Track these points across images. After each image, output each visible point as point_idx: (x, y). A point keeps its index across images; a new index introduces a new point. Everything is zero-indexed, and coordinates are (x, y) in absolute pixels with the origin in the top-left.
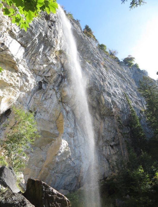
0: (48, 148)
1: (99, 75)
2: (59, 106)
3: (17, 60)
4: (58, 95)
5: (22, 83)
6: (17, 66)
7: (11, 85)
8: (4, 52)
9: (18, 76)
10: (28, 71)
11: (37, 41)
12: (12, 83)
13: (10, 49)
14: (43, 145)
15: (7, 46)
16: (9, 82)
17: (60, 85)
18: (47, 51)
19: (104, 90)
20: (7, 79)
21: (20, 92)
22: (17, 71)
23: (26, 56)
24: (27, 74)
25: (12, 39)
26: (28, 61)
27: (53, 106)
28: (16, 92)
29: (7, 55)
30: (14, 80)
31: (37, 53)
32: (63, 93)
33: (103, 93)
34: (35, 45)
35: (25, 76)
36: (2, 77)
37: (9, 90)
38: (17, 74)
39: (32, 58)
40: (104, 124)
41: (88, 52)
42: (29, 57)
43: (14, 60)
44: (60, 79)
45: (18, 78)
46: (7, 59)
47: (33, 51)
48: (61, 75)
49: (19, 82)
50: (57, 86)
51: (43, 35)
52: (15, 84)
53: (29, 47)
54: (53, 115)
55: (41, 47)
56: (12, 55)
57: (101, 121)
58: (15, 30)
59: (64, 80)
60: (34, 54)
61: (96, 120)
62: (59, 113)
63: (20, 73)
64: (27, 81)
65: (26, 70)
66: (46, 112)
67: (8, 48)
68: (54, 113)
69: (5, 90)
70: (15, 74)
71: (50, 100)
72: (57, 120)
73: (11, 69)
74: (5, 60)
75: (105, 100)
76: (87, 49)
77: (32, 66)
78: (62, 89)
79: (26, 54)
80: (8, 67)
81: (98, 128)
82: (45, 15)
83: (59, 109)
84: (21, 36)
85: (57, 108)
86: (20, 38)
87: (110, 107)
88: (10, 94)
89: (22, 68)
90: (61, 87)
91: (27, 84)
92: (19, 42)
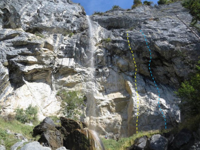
0: (127, 109)
2: (121, 76)
3: (72, 67)
4: (116, 69)
5: (83, 77)
6: (75, 70)
8: (62, 68)
9: (79, 75)
10: (84, 68)
11: (77, 49)
12: (77, 81)
13: (63, 64)
14: (122, 109)
15: (61, 64)
16: (75, 81)
17: (112, 62)
18: (87, 49)
19: (155, 40)
20: (73, 80)
21: (86, 83)
22: (76, 73)
23: (77, 61)
24: (84, 70)
25: (61, 59)
26: (80, 63)
27: (115, 79)
28: (83, 84)
29: (64, 68)
31: (82, 55)
32: (119, 66)
33: (155, 43)
34: (77, 52)
35: (84, 72)
36: (69, 81)
37: (78, 85)
38: (77, 74)
39: (81, 59)
40: (176, 66)
41: (131, 22)
42: (79, 60)
43: (70, 68)
44: (109, 58)
45: (80, 76)
46: (66, 70)
47: (78, 55)
48: (109, 55)
49: (82, 78)
50: (110, 64)
51: (79, 43)
52: (79, 80)
53: (75, 55)
54: (120, 84)
55: (82, 50)
56: (66, 66)
57: (172, 65)
58: (60, 54)
59: (114, 57)
60: (81, 56)
61: (167, 67)
62: (124, 81)
63: (79, 72)
64: (86, 74)
65: (82, 69)
66: (113, 86)
67: (62, 65)
68: (119, 83)
69: (75, 87)
71: (111, 77)
72: (125, 86)
73: (73, 74)
74: (66, 72)
75: (160, 47)
76: (129, 20)
77: (84, 64)
78: (117, 63)
79: (76, 60)
80: (70, 74)
81: (174, 73)
82: (79, 30)
83: (122, 78)
84: (66, 54)
85: (120, 79)
86: (66, 55)
87: (169, 49)
88: (80, 87)
89: (78, 69)
90: (114, 62)
91: (87, 76)
92: (67, 57)
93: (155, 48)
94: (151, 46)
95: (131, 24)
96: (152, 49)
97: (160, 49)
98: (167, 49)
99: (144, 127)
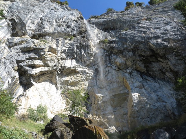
0: (127, 104)
1: (138, 32)
2: (119, 74)
3: (74, 67)
4: (114, 67)
5: (85, 76)
6: (77, 70)
7: (79, 81)
8: (65, 69)
9: (80, 74)
10: (85, 68)
11: (78, 51)
12: (79, 80)
13: (66, 66)
14: (122, 104)
15: (64, 65)
16: (77, 81)
17: (110, 61)
18: (87, 50)
19: (149, 38)
20: (76, 80)
21: (87, 82)
22: (78, 73)
23: (78, 62)
24: (85, 70)
25: (64, 61)
26: (81, 63)
27: (114, 76)
28: (85, 83)
29: (67, 69)
30: (80, 78)
31: (82, 56)
32: (117, 64)
33: (149, 41)
34: (78, 54)
35: (84, 72)
36: (72, 80)
37: (80, 84)
38: (79, 74)
39: (82, 60)
40: (171, 61)
41: (125, 23)
42: (80, 61)
43: (72, 69)
44: (107, 57)
45: (82, 75)
46: (69, 71)
47: (79, 57)
48: (107, 55)
49: (83, 77)
50: (109, 63)
51: (79, 45)
52: (81, 79)
53: (76, 57)
54: (118, 81)
55: (82, 51)
56: (69, 67)
57: (166, 61)
58: (63, 56)
59: (112, 56)
60: (81, 57)
61: (162, 63)
62: (122, 78)
63: (80, 72)
64: (87, 73)
65: (83, 68)
66: (112, 82)
67: (65, 66)
68: (118, 80)
69: (78, 85)
70: (78, 75)
71: (110, 74)
72: (124, 83)
73: (75, 74)
74: (69, 72)
75: (154, 45)
76: (123, 22)
77: (85, 64)
78: (114, 62)
80: (73, 74)
81: (168, 68)
83: (120, 76)
84: (68, 56)
85: (119, 76)
86: (69, 57)
87: (162, 46)
88: (82, 86)
89: (79, 69)
90: (112, 61)
91: (88, 75)
92: (69, 59)
93: (150, 46)
94: (145, 44)
95: (125, 25)
96: (146, 47)
97: (154, 47)
98: (161, 47)
99: (143, 120)
